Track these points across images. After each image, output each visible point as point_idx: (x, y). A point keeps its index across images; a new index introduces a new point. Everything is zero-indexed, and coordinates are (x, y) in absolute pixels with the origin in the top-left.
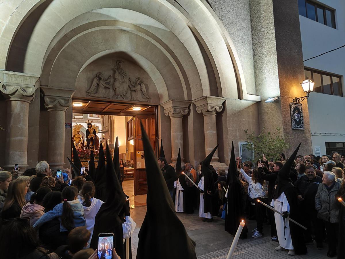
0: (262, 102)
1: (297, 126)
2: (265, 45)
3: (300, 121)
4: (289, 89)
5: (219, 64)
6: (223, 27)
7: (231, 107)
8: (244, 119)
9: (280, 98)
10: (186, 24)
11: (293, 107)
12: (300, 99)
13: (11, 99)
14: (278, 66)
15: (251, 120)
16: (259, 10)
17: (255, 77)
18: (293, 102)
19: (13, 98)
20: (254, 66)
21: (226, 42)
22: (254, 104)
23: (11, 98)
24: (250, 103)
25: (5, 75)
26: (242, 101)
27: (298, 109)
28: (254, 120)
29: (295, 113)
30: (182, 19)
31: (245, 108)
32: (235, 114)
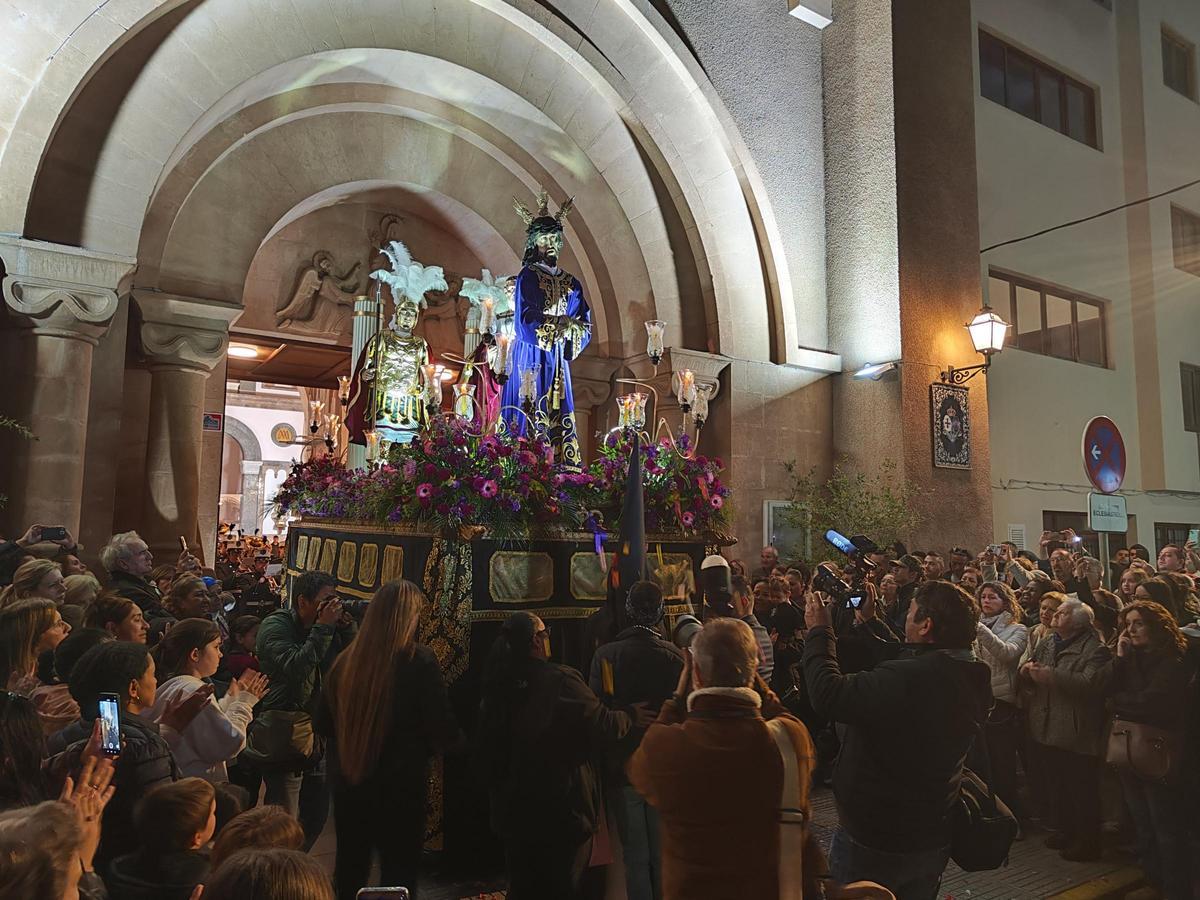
0: (844, 377)
1: (951, 456)
2: (862, 196)
3: (960, 441)
4: (930, 340)
5: (715, 249)
6: (734, 128)
7: (746, 388)
8: (784, 428)
9: (900, 365)
10: (614, 112)
11: (939, 396)
12: (963, 372)
13: (36, 331)
14: (899, 266)
15: (808, 431)
16: (850, 82)
17: (827, 292)
18: (940, 381)
19: (42, 327)
20: (827, 259)
21: (742, 176)
22: (818, 381)
23: (36, 327)
24: (808, 377)
25: (22, 250)
26: (781, 368)
27: (956, 405)
28: (818, 432)
29: (946, 417)
30: (603, 95)
31: (792, 393)
32: (758, 409)
